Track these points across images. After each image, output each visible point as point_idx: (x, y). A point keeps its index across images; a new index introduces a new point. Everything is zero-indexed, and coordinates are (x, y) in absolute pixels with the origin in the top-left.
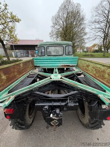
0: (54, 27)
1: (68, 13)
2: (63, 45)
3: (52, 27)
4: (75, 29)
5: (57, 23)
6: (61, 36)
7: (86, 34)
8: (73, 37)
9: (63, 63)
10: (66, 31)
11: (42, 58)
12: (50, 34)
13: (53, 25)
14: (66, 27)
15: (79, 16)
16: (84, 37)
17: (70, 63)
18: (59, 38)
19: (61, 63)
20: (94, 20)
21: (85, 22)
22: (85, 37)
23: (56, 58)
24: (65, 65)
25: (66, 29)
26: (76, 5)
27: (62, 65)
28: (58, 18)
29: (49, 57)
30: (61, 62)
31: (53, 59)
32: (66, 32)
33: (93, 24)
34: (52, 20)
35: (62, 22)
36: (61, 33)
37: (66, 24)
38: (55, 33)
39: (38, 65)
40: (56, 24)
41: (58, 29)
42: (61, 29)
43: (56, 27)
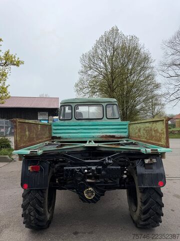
0: (86, 73)
1: (115, 50)
2: (102, 104)
3: (82, 72)
4: (134, 77)
5: (92, 66)
6: (101, 90)
7: (157, 86)
8: (129, 92)
9: (103, 133)
10: (113, 81)
11: (66, 123)
12: (77, 85)
13: (83, 69)
14: (112, 73)
15: (138, 54)
16: (156, 92)
17: (115, 132)
18: (98, 93)
19: (99, 133)
20: (169, 60)
21: (152, 65)
22: (158, 92)
23: (91, 123)
24: (106, 135)
25: (112, 76)
26: (129, 38)
27: (102, 135)
28: (94, 57)
29: (79, 122)
30: (100, 131)
31: (85, 124)
32: (113, 83)
33: (170, 68)
34: (82, 60)
35: (102, 65)
36: (101, 85)
37: (112, 67)
38: (87, 83)
39: (58, 135)
40: (91, 68)
41: (95, 77)
42: (101, 77)
43: (89, 72)
